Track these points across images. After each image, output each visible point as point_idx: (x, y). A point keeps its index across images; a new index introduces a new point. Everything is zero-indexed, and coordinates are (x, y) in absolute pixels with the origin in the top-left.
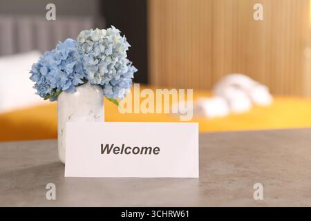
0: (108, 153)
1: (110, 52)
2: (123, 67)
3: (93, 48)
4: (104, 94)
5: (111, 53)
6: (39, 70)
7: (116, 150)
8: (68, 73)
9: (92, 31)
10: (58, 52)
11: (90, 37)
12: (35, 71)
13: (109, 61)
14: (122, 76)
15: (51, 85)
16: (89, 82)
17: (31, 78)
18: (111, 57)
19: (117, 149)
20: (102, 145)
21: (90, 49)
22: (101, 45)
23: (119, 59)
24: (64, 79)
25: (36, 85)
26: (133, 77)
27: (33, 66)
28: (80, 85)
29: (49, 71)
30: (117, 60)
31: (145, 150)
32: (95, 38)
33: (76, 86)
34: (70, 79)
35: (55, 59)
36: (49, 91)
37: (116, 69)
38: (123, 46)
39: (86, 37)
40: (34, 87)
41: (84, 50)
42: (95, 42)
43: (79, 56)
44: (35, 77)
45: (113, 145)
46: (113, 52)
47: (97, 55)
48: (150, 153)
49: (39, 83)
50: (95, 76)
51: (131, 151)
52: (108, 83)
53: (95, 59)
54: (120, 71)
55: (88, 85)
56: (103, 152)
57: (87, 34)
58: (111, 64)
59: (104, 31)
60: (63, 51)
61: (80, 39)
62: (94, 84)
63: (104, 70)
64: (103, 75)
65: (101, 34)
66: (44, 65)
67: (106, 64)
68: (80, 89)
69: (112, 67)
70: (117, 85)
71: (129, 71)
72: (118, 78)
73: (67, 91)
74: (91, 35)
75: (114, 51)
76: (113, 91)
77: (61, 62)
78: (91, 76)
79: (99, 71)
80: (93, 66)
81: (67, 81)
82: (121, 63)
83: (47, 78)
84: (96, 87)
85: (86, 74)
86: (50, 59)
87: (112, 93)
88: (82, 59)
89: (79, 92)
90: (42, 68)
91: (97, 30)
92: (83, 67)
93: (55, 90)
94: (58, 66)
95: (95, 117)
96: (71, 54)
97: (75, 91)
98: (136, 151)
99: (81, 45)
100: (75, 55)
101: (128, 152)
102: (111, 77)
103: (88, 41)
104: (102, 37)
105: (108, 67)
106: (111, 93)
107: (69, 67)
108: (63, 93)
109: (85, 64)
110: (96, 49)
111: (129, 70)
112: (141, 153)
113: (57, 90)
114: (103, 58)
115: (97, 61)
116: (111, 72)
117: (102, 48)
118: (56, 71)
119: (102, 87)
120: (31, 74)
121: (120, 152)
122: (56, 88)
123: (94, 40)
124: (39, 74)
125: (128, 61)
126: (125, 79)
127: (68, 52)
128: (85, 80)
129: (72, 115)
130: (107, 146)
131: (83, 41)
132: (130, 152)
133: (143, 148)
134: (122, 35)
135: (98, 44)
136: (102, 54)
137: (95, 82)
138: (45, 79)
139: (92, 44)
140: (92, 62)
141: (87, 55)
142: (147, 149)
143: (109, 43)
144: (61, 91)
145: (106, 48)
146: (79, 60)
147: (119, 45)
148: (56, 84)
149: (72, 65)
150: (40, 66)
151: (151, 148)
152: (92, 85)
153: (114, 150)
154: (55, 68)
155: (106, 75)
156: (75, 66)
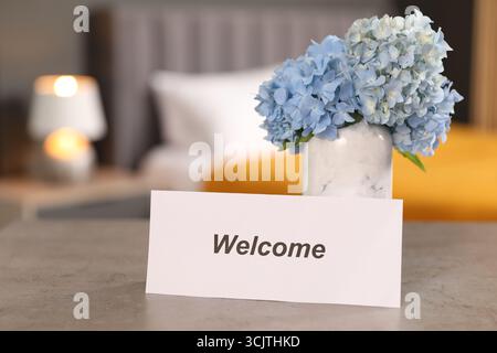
0: (228, 251)
1: (409, 61)
2: (434, 91)
3: (377, 53)
4: (394, 144)
5: (411, 63)
6: (271, 94)
7: (242, 248)
8: (325, 102)
9: (376, 20)
10: (308, 60)
11: (371, 31)
12: (265, 96)
13: (407, 78)
14: (431, 110)
15: (293, 123)
16: (365, 121)
17: (257, 109)
18: (412, 70)
19: (244, 245)
20: (216, 236)
21: (369, 54)
22: (392, 48)
23: (428, 75)
24: (317, 112)
25: (266, 122)
26: (453, 112)
27: (262, 88)
28: (347, 124)
29: (290, 96)
30: (422, 77)
31: (296, 248)
32: (381, 35)
33: (339, 127)
34: (329, 113)
35: (303, 75)
36: (288, 134)
37: (419, 95)
38: (436, 48)
39: (365, 31)
40: (263, 127)
41: (358, 58)
42: (380, 41)
43: (349, 69)
44: (265, 107)
45: (236, 237)
46: (416, 61)
47: (383, 66)
48: (306, 256)
49: (272, 118)
50: (377, 108)
51: (271, 249)
52: (403, 122)
53: (378, 75)
54: (428, 100)
55: (362, 126)
56: (217, 250)
57: (365, 25)
58: (410, 85)
59: (399, 19)
60: (318, 59)
61: (352, 35)
62: (374, 124)
63: (395, 97)
64: (392, 106)
65: (393, 26)
66: (282, 85)
67: (400, 86)
68: (346, 132)
69: (413, 91)
70: (421, 127)
71: (446, 100)
72: (423, 112)
73: (322, 135)
74: (373, 28)
75: (417, 59)
76: (412, 139)
77: (313, 81)
78: (369, 107)
79: (385, 99)
80: (375, 88)
81: (322, 117)
82: (431, 83)
83: (285, 110)
84: (377, 130)
85: (359, 105)
86: (292, 73)
87: (410, 143)
88: (353, 75)
89: (346, 139)
90: (277, 92)
91: (387, 18)
92: (354, 90)
93: (299, 132)
94: (307, 86)
95: (373, 187)
96: (332, 65)
97: (338, 136)
98: (280, 249)
99: (353, 48)
100: (340, 66)
101: (264, 251)
102: (408, 111)
103: (367, 40)
104: (395, 32)
105: (405, 92)
106: (408, 141)
107: (328, 90)
108: (314, 140)
109: (359, 85)
110: (383, 56)
111: (446, 98)
112: (290, 255)
113: (304, 134)
114: (395, 72)
115: (382, 79)
116: (409, 101)
117: (395, 54)
118: (302, 96)
119: (390, 130)
120: (258, 102)
121: (250, 250)
122: (302, 130)
123: (378, 38)
124: (271, 102)
125: (444, 80)
126: (437, 116)
127: (327, 60)
128: (357, 116)
129: (330, 182)
130: (226, 238)
131: (358, 39)
132: (268, 252)
133: (293, 245)
134: (434, 27)
135: (387, 46)
136: (393, 65)
137: (377, 121)
138: (282, 111)
139: (374, 45)
140: (372, 81)
141: (364, 67)
142: (300, 246)
143: (409, 44)
144: (311, 135)
145: (403, 53)
146: (348, 77)
147: (429, 47)
148: (302, 121)
149: (333, 86)
150: (274, 86)
151: (308, 246)
152: (371, 124)
153: (239, 247)
154: (302, 91)
155: (399, 107)
156: (339, 87)
